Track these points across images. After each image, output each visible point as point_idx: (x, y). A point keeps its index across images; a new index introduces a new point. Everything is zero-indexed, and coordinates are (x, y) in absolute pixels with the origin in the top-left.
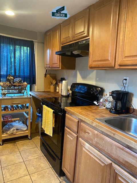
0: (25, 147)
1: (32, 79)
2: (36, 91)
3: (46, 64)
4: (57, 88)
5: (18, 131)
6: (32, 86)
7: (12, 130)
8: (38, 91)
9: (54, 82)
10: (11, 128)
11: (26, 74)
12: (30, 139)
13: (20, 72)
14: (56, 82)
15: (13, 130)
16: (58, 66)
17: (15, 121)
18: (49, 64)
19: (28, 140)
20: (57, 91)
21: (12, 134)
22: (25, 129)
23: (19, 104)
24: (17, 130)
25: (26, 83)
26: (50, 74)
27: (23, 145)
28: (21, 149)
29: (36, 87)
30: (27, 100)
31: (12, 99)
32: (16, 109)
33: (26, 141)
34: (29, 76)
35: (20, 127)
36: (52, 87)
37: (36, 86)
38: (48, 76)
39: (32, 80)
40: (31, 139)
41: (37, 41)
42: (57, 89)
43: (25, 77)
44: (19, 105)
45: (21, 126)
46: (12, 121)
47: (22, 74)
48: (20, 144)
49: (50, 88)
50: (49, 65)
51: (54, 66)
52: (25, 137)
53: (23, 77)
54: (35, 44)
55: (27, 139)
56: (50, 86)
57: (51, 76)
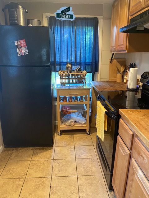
1: (94, 66)
2: (98, 80)
3: (112, 47)
4: (125, 77)
5: (76, 123)
6: (95, 75)
7: (70, 121)
8: (102, 80)
9: (122, 69)
10: (69, 120)
11: (87, 61)
12: (88, 134)
13: (80, 59)
14: (125, 70)
15: (71, 122)
16: (124, 49)
17: (73, 113)
18: (115, 46)
19: (86, 135)
20: (125, 81)
21: (70, 125)
22: (83, 123)
23: (77, 95)
25: (85, 72)
26: (117, 59)
27: (80, 139)
28: (77, 143)
29: (99, 76)
30: (85, 91)
31: (69, 89)
32: (74, 101)
33: (84, 135)
34: (92, 63)
36: (119, 75)
37: (98, 75)
38: (115, 61)
39: (94, 68)
40: (89, 134)
41: (102, 17)
42: (124, 79)
43: (87, 64)
44: (79, 97)
45: (79, 119)
46: (70, 113)
47: (82, 61)
48: (77, 137)
49: (116, 77)
50: (115, 48)
51: (120, 49)
52: (83, 131)
53: (84, 64)
54: (100, 21)
55: (85, 133)
56: (116, 75)
57: (118, 62)
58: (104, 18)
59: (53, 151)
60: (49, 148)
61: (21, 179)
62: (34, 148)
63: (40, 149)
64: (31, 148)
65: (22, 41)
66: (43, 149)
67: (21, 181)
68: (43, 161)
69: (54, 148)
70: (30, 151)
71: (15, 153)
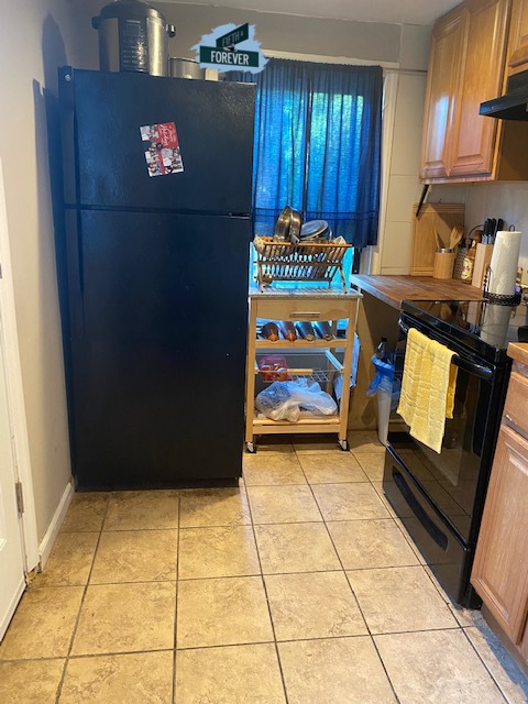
0: (328, 475)
1: (365, 223)
2: (374, 273)
3: (428, 163)
4: (467, 263)
5: (304, 412)
6: (362, 255)
7: (285, 406)
8: (385, 272)
9: (454, 239)
10: (284, 401)
11: (341, 208)
12: (345, 447)
13: (322, 200)
14: (463, 240)
15: (289, 408)
16: (484, 169)
17: (295, 378)
18: (441, 162)
19: (339, 451)
20: (465, 274)
21: (286, 420)
22: (329, 411)
23: (314, 316)
24: (301, 408)
25: (342, 241)
26: (436, 205)
27: (321, 465)
28: (315, 477)
29: (376, 258)
30: (341, 306)
31: (292, 297)
32: (303, 337)
33: (331, 451)
34: (356, 213)
35: (313, 402)
36: (443, 257)
37: (376, 255)
38: (429, 211)
39: (364, 231)
40: (348, 450)
41: (396, 65)
42: (463, 269)
43: (341, 216)
44: (315, 323)
45: (315, 399)
46: (286, 378)
47: (329, 207)
48: (311, 458)
49: (433, 263)
50: (439, 166)
51: (465, 170)
52: (327, 440)
53: (332, 216)
54: (389, 80)
55: (334, 445)
56: (434, 256)
57: (440, 215)
58: (400, 71)
59: (244, 499)
60: (229, 490)
61: (164, 584)
62: (177, 492)
63: (198, 495)
64: (167, 492)
65: (164, 127)
66: (209, 494)
67: (165, 588)
68: (220, 530)
69: (242, 490)
70: (166, 500)
71: (116, 507)
